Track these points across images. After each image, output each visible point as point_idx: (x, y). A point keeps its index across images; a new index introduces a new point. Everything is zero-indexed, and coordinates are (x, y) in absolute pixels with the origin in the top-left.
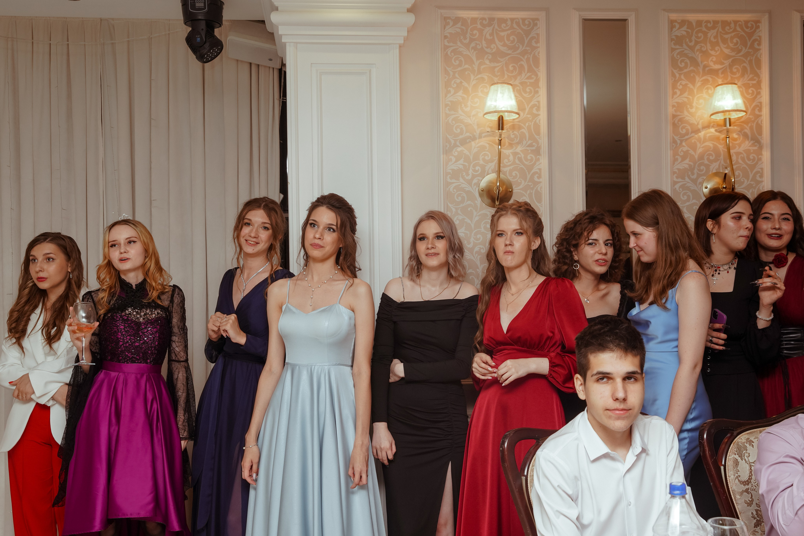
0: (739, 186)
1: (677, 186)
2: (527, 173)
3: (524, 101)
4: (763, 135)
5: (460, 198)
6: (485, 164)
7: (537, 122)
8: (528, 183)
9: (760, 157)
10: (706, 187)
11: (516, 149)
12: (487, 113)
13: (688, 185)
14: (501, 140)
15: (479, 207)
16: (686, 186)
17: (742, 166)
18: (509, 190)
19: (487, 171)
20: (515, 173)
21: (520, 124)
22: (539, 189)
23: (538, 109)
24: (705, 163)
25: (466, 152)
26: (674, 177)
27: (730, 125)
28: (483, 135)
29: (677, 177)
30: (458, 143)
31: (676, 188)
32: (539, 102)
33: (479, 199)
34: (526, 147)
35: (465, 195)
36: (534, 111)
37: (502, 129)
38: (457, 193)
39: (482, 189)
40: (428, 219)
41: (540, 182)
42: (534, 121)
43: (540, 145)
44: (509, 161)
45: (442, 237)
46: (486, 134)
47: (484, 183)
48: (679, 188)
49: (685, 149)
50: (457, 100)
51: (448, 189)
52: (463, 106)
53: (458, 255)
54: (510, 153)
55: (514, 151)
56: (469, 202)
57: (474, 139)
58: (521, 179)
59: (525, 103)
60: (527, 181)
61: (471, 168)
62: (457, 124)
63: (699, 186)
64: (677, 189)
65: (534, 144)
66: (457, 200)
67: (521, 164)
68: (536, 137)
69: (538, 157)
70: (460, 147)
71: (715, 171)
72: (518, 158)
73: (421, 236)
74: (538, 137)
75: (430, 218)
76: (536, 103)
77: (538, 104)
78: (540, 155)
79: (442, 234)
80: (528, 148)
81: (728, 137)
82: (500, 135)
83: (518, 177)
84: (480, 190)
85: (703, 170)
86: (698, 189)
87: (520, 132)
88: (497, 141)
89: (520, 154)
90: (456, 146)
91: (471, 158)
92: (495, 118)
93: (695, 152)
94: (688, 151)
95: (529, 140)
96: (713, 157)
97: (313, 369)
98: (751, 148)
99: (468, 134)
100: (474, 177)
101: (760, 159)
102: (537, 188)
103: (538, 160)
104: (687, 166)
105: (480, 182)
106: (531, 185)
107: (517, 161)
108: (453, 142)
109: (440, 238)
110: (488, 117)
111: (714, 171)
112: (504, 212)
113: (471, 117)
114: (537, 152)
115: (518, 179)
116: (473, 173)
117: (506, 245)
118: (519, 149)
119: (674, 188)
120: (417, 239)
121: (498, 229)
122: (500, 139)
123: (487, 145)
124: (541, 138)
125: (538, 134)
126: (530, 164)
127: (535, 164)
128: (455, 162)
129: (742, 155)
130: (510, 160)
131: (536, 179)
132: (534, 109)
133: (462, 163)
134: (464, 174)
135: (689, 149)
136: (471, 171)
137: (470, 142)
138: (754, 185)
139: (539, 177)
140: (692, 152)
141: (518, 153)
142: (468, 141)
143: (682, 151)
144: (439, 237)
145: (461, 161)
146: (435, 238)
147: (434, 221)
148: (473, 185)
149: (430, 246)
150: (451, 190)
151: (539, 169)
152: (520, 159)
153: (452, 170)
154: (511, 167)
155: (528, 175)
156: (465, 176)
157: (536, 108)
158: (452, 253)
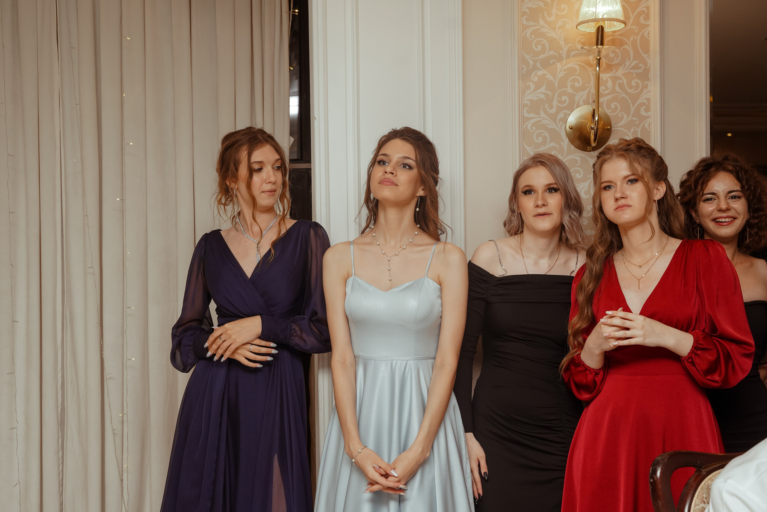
2: (631, 104)
3: (628, 7)
5: (541, 139)
6: (575, 93)
7: (646, 34)
8: (632, 118)
11: (616, 71)
12: (582, 22)
14: (600, 59)
15: (566, 151)
18: (606, 127)
19: (576, 103)
20: (614, 105)
21: (622, 38)
22: (646, 126)
23: (647, 18)
25: (550, 77)
28: (573, 53)
30: (538, 65)
32: (648, 8)
33: (566, 140)
34: (631, 69)
35: (547, 135)
36: (642, 21)
37: (602, 44)
38: (537, 132)
39: (570, 127)
40: (536, 165)
41: (649, 117)
42: (641, 33)
43: (648, 66)
44: (607, 89)
45: (556, 190)
46: (577, 52)
47: (572, 119)
50: (537, 6)
51: (524, 126)
52: (546, 14)
53: (575, 213)
54: (608, 78)
55: (614, 75)
56: (553, 144)
57: (560, 59)
58: (622, 113)
59: (629, 10)
60: (631, 115)
61: (555, 99)
62: (538, 39)
65: (640, 65)
66: (536, 140)
67: (623, 93)
68: (644, 55)
69: (646, 82)
70: (541, 70)
72: (619, 84)
73: (527, 188)
74: (646, 55)
75: (539, 164)
76: (645, 9)
77: (646, 11)
78: (648, 80)
79: (555, 186)
80: (632, 71)
82: (599, 52)
83: (619, 110)
84: (568, 128)
87: (621, 50)
88: (595, 62)
89: (621, 79)
90: (535, 68)
91: (556, 84)
92: (592, 29)
95: (633, 60)
97: (394, 365)
99: (552, 53)
100: (559, 110)
102: (644, 125)
103: (646, 86)
105: (567, 117)
106: (637, 121)
107: (617, 89)
108: (531, 63)
109: (553, 191)
110: (582, 28)
112: (608, 156)
113: (557, 30)
114: (645, 76)
115: (619, 112)
116: (558, 104)
117: (617, 200)
118: (620, 72)
120: (520, 193)
121: (603, 180)
122: (598, 58)
123: (578, 67)
124: (650, 57)
125: (647, 51)
126: (635, 92)
127: (641, 91)
128: (534, 91)
130: (609, 87)
131: (643, 113)
132: (642, 18)
133: (544, 92)
134: (547, 106)
136: (555, 103)
137: (554, 63)
139: (648, 110)
141: (619, 78)
142: (551, 62)
144: (551, 189)
145: (543, 89)
146: (546, 191)
147: (545, 168)
148: (558, 122)
149: (540, 203)
150: (529, 127)
151: (646, 99)
152: (621, 86)
153: (530, 100)
154: (610, 97)
155: (632, 107)
156: (548, 110)
157: (643, 16)
158: (568, 211)
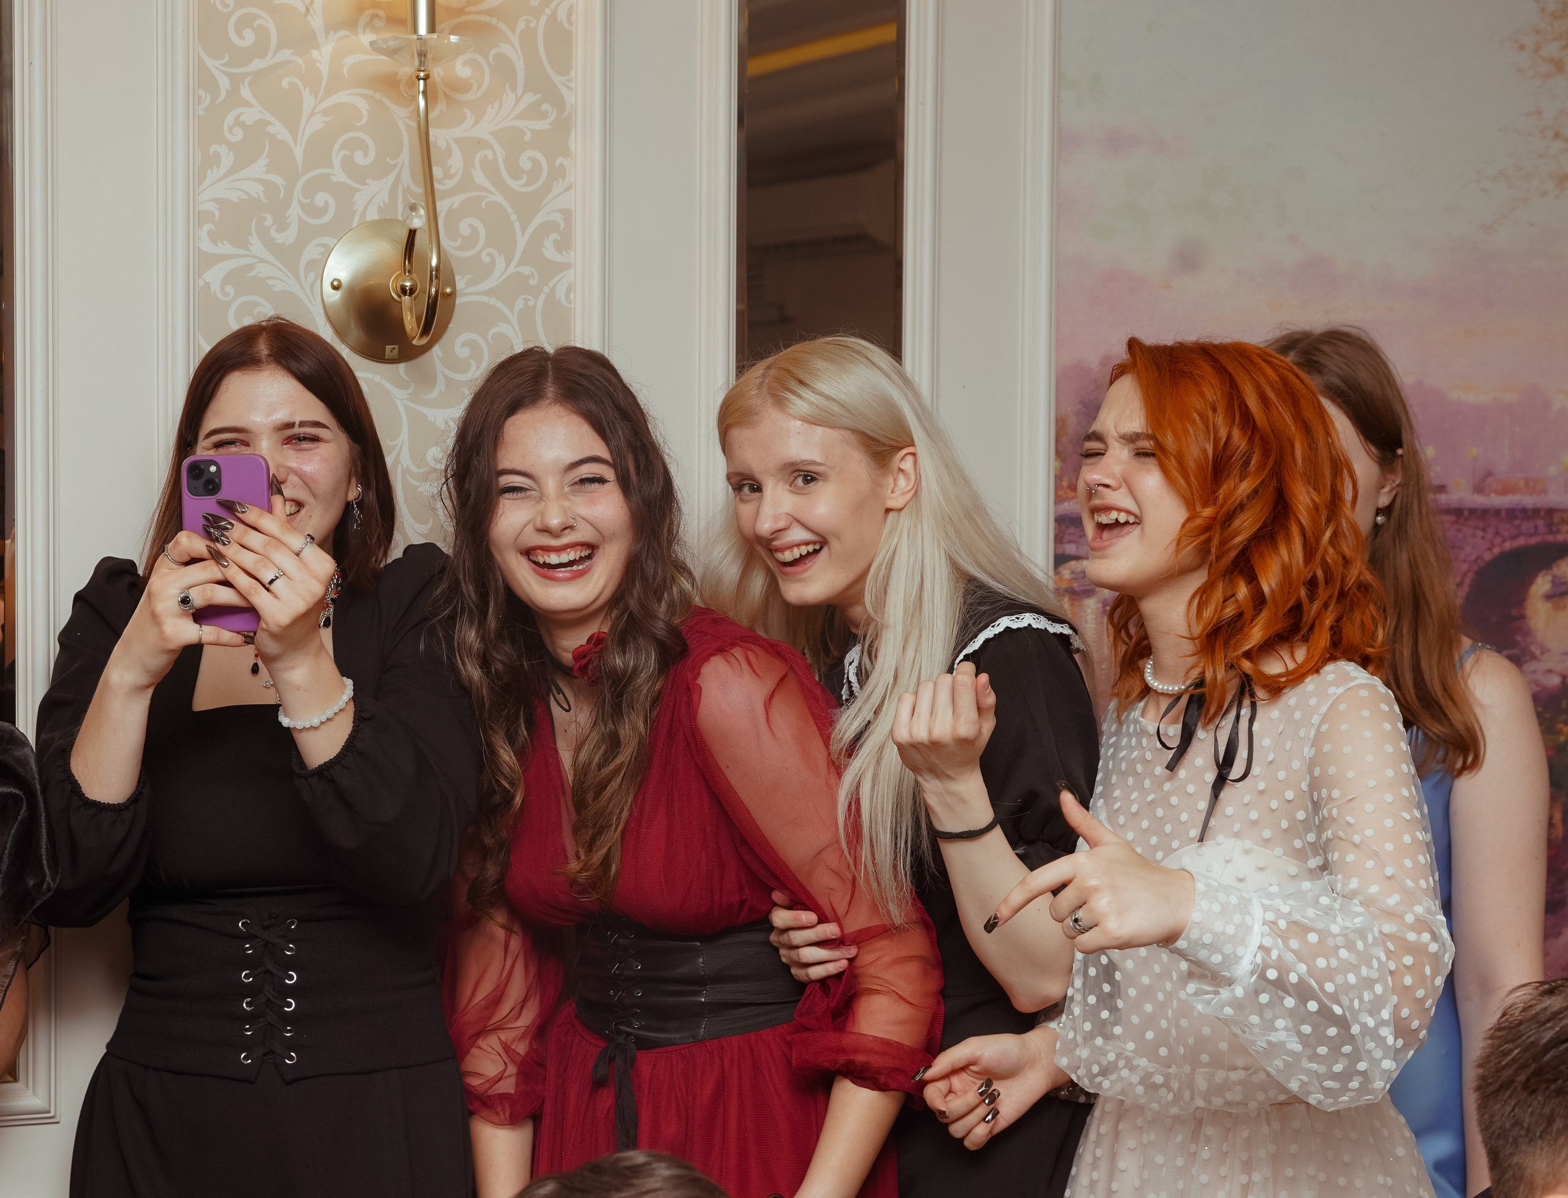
0: (469, 284)
1: (214, 276)
4: (573, 73)
9: (561, 165)
10: (335, 283)
13: (262, 270)
16: (252, 274)
17: (486, 197)
24: (334, 179)
26: (203, 233)
27: (432, 28)
29: (214, 238)
31: (207, 284)
48: (223, 286)
49: (251, 116)
63: (306, 276)
64: (215, 287)
71: (376, 217)
81: (422, 74)
85: (324, 209)
86: (303, 288)
93: (294, 132)
94: (262, 123)
96: (366, 155)
98: (522, 124)
101: (559, 173)
104: (257, 190)
111: (373, 215)
119: (201, 283)
129: (489, 153)
135: (269, 117)
138: (532, 282)
140: (278, 129)
143: (238, 122)
